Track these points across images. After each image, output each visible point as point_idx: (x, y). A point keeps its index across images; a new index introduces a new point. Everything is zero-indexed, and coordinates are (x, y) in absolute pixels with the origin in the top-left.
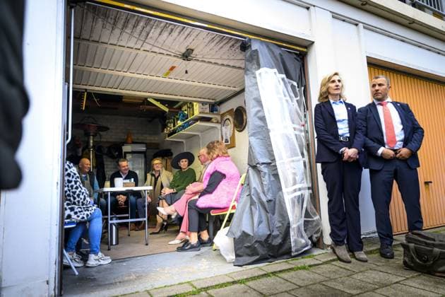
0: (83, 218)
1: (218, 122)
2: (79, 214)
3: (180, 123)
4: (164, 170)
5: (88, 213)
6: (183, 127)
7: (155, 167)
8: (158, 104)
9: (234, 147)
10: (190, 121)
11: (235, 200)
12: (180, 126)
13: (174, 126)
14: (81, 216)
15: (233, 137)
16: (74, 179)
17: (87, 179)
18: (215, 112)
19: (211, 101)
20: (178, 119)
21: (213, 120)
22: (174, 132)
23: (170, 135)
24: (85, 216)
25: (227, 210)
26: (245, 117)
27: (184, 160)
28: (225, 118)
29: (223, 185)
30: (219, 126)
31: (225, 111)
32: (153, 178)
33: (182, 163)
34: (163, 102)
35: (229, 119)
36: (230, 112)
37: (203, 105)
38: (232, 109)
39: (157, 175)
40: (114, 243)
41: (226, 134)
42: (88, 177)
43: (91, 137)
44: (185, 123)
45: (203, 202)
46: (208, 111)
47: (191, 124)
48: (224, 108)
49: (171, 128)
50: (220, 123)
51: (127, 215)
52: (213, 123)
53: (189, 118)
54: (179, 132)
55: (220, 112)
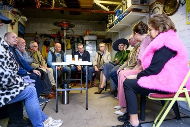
1: (146, 12)
3: (116, 18)
4: (107, 51)
6: (119, 20)
7: (101, 48)
12: (117, 20)
13: (113, 21)
17: (59, 56)
18: (145, 4)
20: (115, 16)
21: (143, 10)
22: (113, 25)
23: (110, 28)
27: (121, 45)
28: (154, 7)
30: (146, 16)
31: (154, 1)
32: (99, 56)
33: (119, 47)
35: (158, 7)
39: (101, 54)
40: (66, 103)
42: (60, 54)
44: (121, 16)
46: (139, 3)
47: (125, 16)
49: (110, 23)
50: (149, 13)
51: (80, 80)
52: (143, 12)
53: (123, 12)
54: (116, 24)
55: (148, 3)
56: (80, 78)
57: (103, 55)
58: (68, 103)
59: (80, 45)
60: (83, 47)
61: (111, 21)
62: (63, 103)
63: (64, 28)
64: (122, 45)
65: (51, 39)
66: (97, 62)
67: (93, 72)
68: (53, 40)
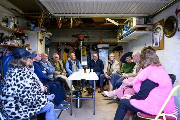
1: (150, 30)
3: (124, 32)
6: (127, 35)
8: (113, 22)
9: (163, 49)
10: (130, 31)
12: (125, 34)
13: (122, 34)
15: (162, 41)
17: (75, 63)
18: (148, 23)
19: (146, 15)
20: (124, 30)
21: (146, 29)
22: (122, 38)
23: (120, 39)
28: (157, 27)
30: (151, 33)
31: (157, 22)
32: (109, 65)
35: (159, 28)
36: (160, 22)
37: (139, 19)
38: (164, 19)
40: (79, 107)
41: (156, 39)
43: (81, 42)
44: (128, 32)
46: (143, 22)
47: (131, 33)
48: (156, 20)
49: (120, 35)
50: (152, 31)
52: (147, 31)
53: (130, 29)
54: (124, 37)
55: (152, 23)
57: (112, 64)
58: (81, 107)
61: (120, 33)
62: (77, 107)
63: (80, 39)
65: (70, 46)
66: (107, 70)
67: (104, 79)
68: (72, 47)
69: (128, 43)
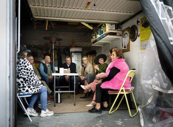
0: (35, 92)
1: (120, 35)
2: (33, 90)
3: (98, 36)
5: (38, 89)
6: (100, 38)
8: (87, 25)
9: (129, 51)
10: (104, 35)
11: (123, 87)
12: (99, 38)
13: (96, 38)
14: (34, 91)
15: (129, 45)
16: (30, 72)
17: (49, 67)
18: (119, 29)
19: (116, 22)
20: (98, 34)
21: (117, 34)
22: (96, 41)
23: (94, 42)
24: (36, 91)
25: (118, 92)
26: (136, 32)
28: (125, 33)
29: (118, 76)
30: (120, 37)
32: (83, 68)
33: (100, 61)
34: (90, 24)
35: (126, 33)
36: (128, 29)
37: (111, 25)
38: (129, 27)
39: (85, 66)
40: (59, 102)
41: (125, 43)
42: (50, 65)
43: (53, 44)
44: (101, 36)
45: (104, 86)
46: (114, 28)
47: (104, 37)
48: (125, 26)
49: (94, 39)
50: (122, 36)
51: (68, 87)
52: (117, 36)
53: (104, 33)
54: (98, 41)
55: (122, 29)
56: (68, 86)
57: (86, 67)
58: (61, 102)
59: (68, 58)
60: (70, 59)
61: (94, 37)
62: (57, 102)
63: (52, 42)
64: (102, 59)
65: (39, 50)
68: (40, 51)
69: (101, 47)
